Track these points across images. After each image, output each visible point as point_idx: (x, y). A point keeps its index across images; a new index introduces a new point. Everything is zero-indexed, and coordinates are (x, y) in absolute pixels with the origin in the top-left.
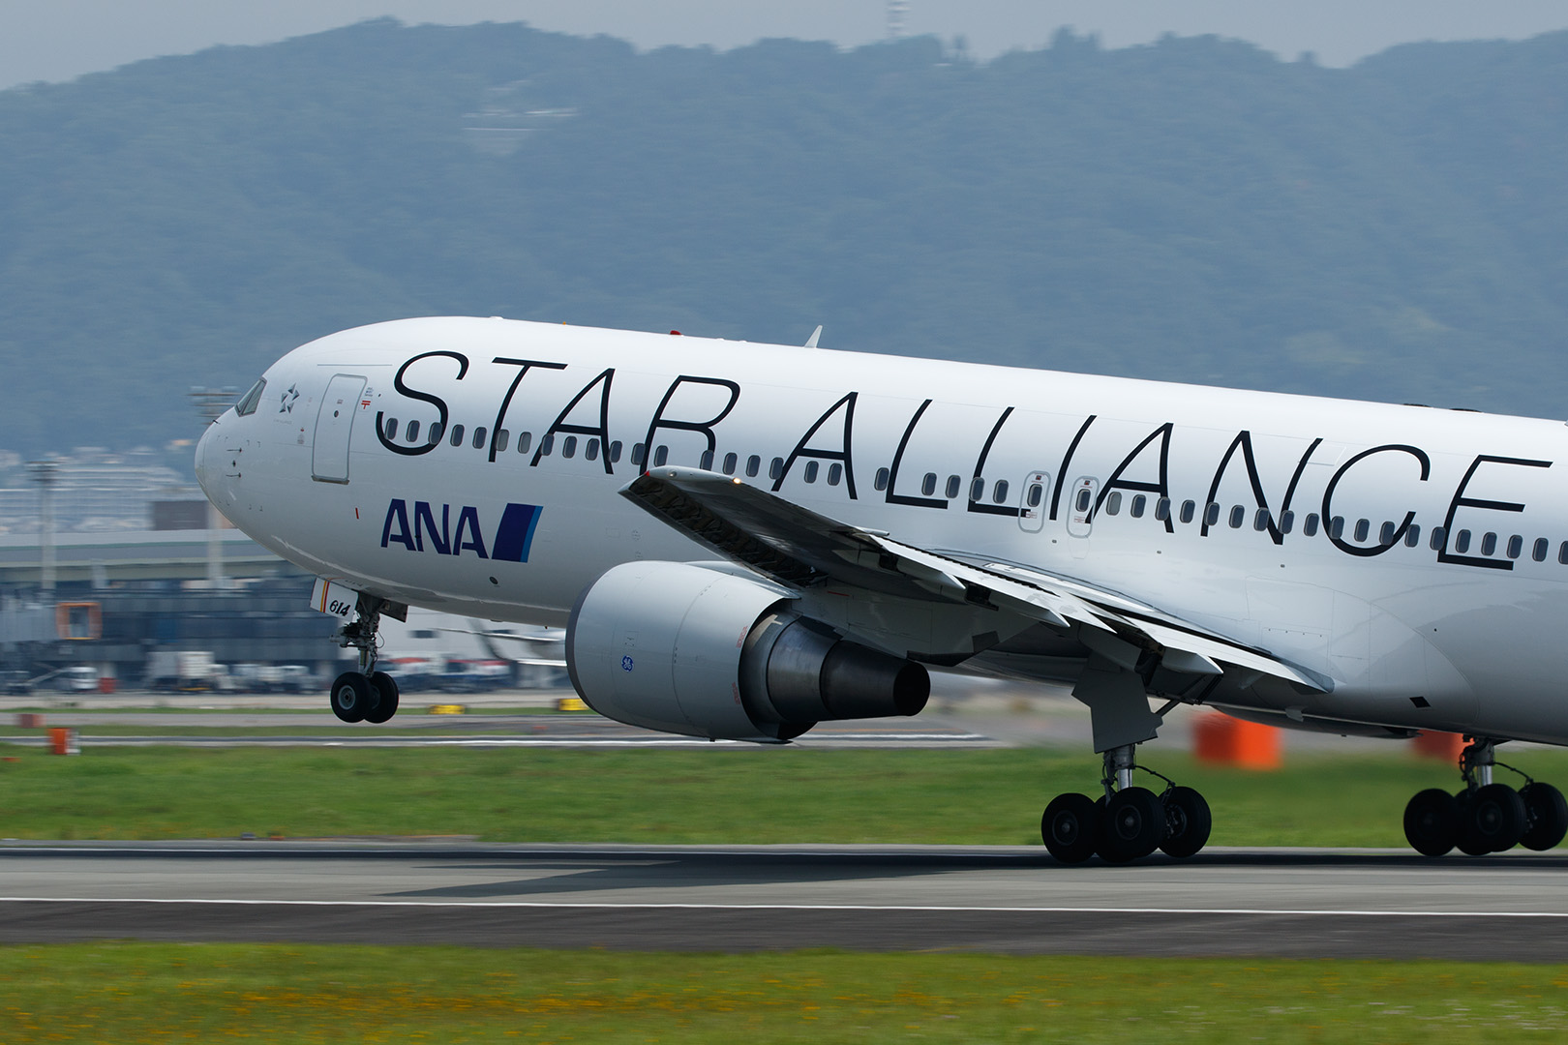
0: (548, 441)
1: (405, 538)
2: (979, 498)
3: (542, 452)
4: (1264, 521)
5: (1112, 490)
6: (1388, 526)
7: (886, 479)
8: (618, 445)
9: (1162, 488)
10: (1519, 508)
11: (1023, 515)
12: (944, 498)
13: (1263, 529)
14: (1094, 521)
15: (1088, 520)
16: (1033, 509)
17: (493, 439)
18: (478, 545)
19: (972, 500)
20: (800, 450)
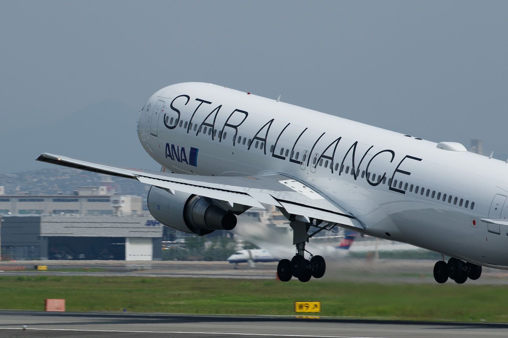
0: (201, 127)
1: (170, 156)
2: (292, 157)
3: (199, 131)
4: (353, 172)
5: (322, 158)
6: (380, 176)
7: (273, 148)
8: (216, 130)
9: (332, 159)
10: (409, 174)
11: (301, 164)
12: (285, 156)
13: (352, 175)
14: (316, 168)
15: (315, 168)
16: (304, 162)
17: (189, 125)
18: (185, 160)
19: (291, 157)
20: (255, 137)
